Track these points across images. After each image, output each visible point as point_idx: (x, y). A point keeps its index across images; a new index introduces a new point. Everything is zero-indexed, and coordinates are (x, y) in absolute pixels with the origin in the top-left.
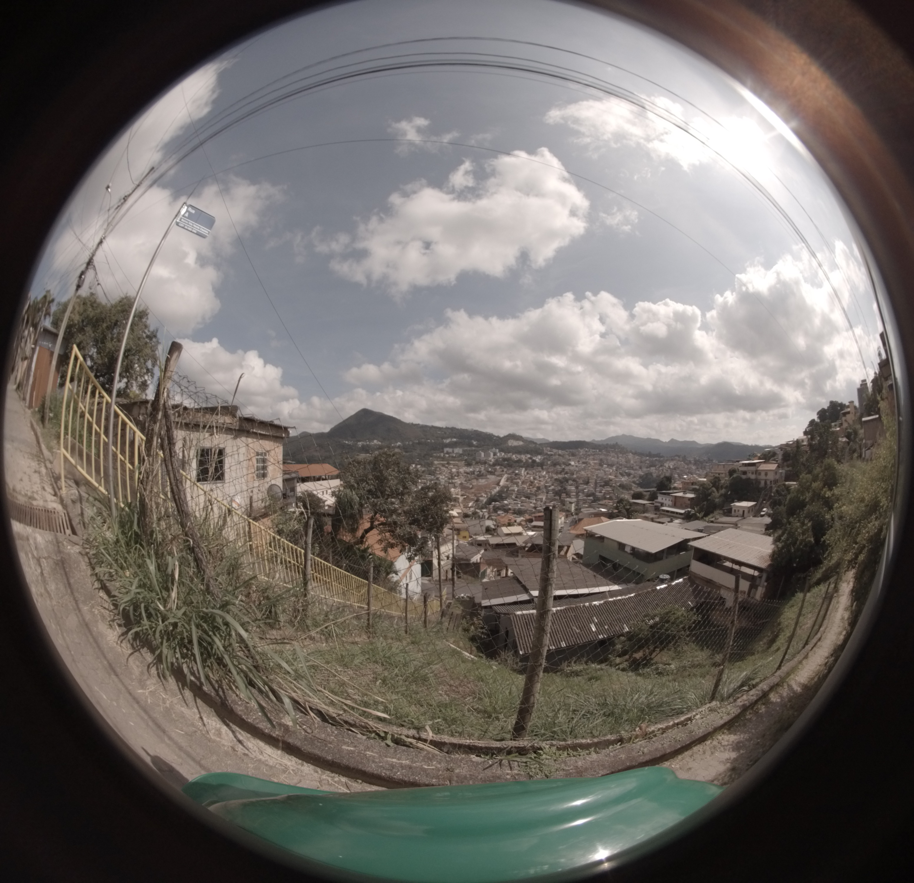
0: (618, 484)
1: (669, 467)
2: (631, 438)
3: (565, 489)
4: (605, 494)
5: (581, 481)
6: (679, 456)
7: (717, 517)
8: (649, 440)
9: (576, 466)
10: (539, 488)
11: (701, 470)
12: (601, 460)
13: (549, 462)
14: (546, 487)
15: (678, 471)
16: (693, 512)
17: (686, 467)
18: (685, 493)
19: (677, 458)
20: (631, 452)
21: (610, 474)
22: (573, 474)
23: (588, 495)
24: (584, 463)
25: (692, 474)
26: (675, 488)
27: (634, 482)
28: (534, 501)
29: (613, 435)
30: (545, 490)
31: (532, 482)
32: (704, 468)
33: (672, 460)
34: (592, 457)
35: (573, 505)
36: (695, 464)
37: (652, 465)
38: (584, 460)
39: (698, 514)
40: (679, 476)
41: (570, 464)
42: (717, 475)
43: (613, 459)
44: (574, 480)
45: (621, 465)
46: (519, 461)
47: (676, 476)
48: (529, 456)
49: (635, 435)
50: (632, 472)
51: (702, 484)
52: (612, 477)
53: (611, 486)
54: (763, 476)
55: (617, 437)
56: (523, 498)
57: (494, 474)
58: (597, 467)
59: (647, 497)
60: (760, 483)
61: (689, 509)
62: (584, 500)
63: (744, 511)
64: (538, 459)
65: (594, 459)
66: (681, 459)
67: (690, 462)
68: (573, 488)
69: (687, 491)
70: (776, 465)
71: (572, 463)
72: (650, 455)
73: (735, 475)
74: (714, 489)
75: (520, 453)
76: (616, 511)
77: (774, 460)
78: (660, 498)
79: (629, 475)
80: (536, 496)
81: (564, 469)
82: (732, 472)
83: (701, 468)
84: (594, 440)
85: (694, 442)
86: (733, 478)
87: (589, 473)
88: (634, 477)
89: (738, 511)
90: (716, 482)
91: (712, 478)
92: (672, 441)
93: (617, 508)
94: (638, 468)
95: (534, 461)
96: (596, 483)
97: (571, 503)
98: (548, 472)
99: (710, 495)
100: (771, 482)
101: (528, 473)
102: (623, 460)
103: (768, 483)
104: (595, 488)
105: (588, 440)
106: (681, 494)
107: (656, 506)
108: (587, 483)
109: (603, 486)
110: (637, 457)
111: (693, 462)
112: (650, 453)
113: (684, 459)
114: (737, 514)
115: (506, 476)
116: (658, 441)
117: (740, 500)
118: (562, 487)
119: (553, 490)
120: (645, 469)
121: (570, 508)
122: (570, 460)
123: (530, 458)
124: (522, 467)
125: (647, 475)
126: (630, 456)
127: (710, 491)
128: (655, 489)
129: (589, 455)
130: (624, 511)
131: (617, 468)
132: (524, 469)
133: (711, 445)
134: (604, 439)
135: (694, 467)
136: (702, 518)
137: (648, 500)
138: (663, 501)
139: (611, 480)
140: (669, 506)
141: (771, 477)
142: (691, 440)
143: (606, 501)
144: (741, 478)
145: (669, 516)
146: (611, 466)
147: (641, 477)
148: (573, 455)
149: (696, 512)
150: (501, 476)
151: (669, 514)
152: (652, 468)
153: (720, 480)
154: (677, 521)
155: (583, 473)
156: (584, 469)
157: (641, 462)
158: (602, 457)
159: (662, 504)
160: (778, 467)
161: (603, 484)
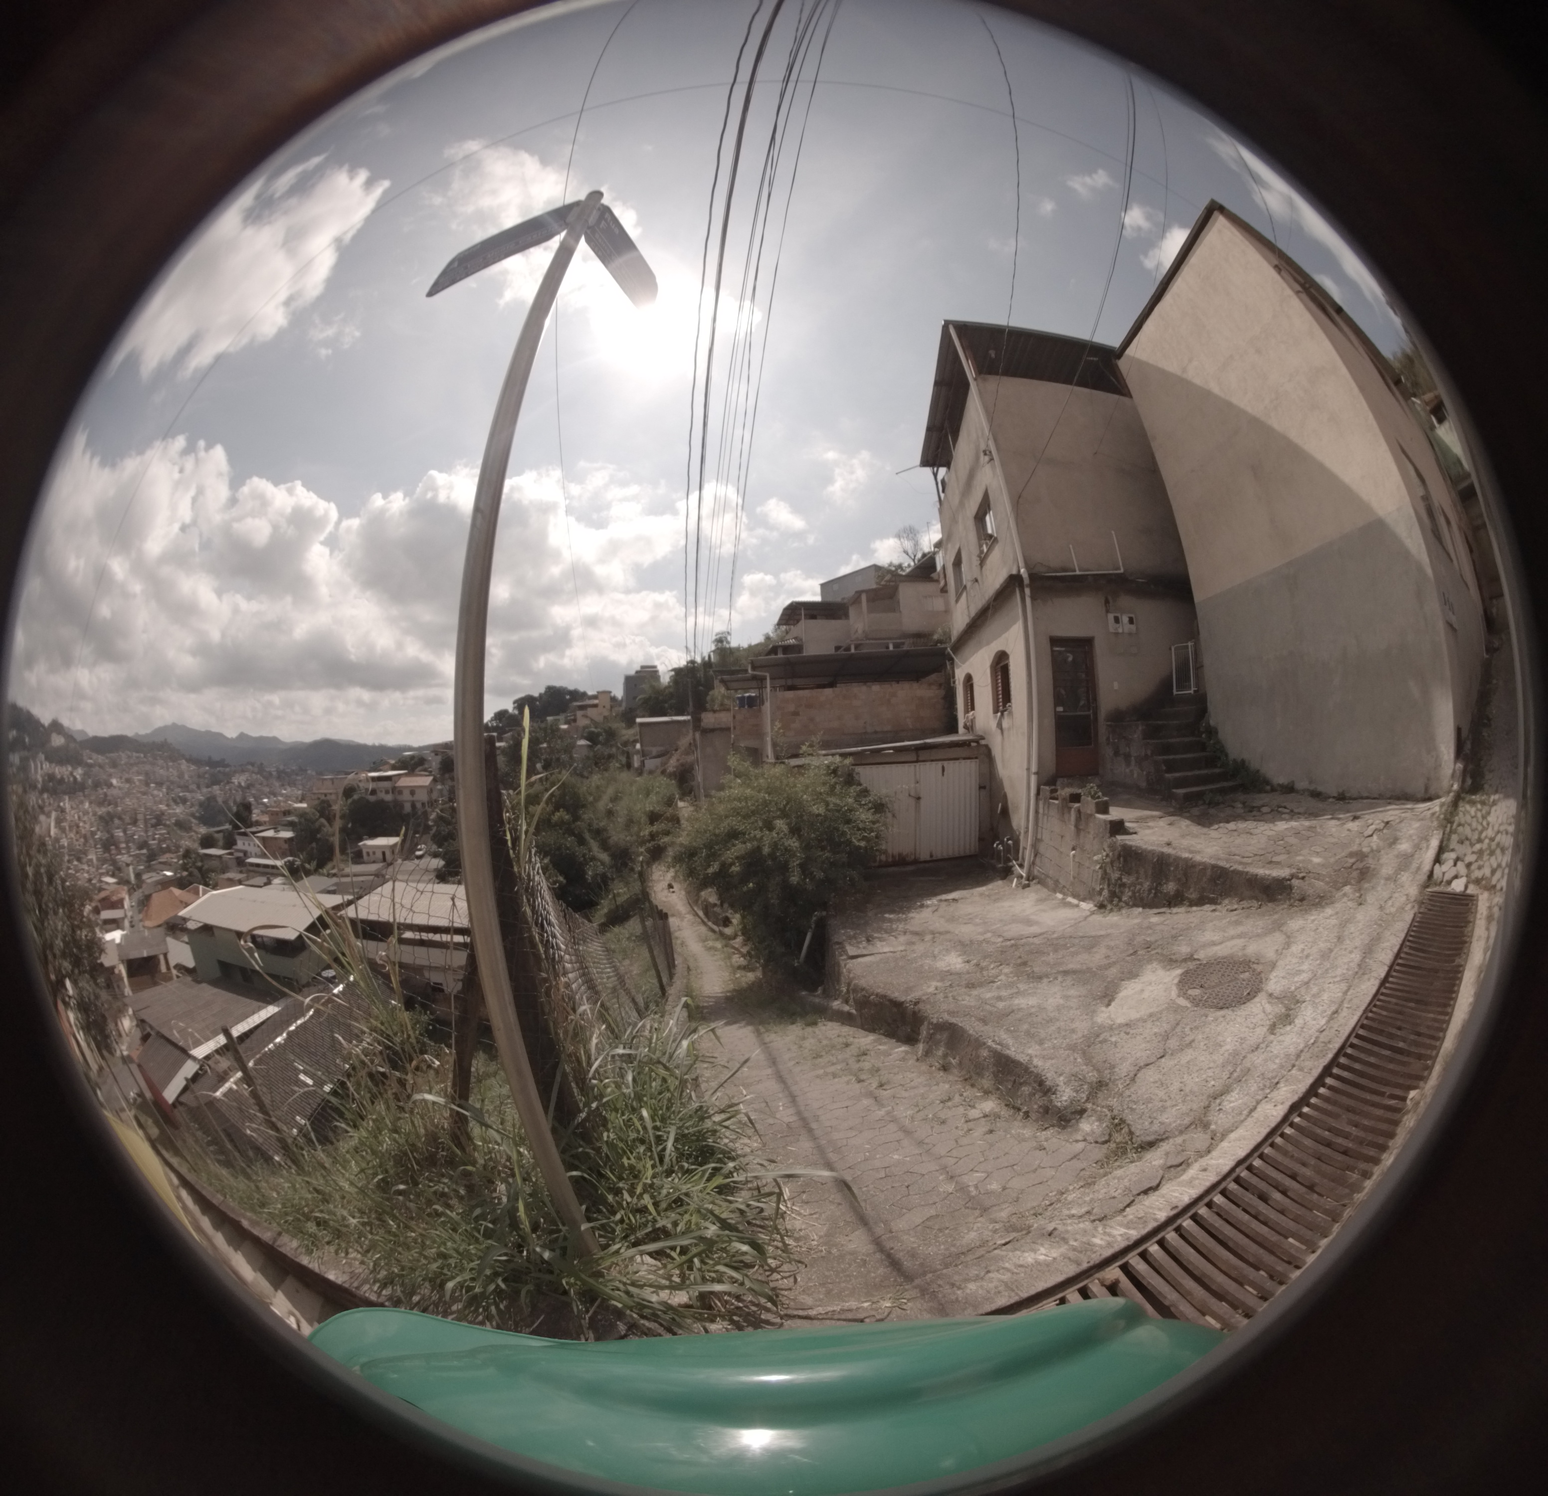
0: (173, 820)
1: (240, 785)
2: (184, 728)
3: (112, 836)
4: (161, 841)
5: (127, 819)
6: (253, 764)
7: (342, 866)
8: (208, 733)
9: (120, 788)
10: (85, 837)
11: (289, 789)
12: (147, 774)
13: (90, 782)
14: (93, 834)
15: (253, 792)
16: (298, 863)
17: (265, 783)
18: (277, 831)
19: (250, 767)
20: (183, 757)
21: (161, 803)
22: (116, 805)
23: (140, 848)
24: (128, 781)
25: (275, 795)
26: (258, 823)
27: (193, 815)
28: (86, 867)
29: (159, 724)
30: (91, 842)
31: (78, 827)
32: (292, 784)
33: (243, 771)
34: (135, 769)
35: (131, 868)
36: (279, 778)
37: (215, 781)
38: (127, 776)
39: (307, 866)
40: (256, 800)
41: (110, 785)
42: (323, 797)
43: (161, 771)
44: (120, 818)
45: (172, 783)
46: (61, 781)
47: (252, 800)
48: (70, 769)
49: (189, 725)
50: (188, 795)
51: (302, 814)
52: (163, 807)
53: (165, 825)
54: (406, 796)
55: (164, 729)
56: (75, 863)
57: (43, 812)
58: (143, 789)
59: (221, 843)
60: (402, 807)
61: (291, 858)
62: (136, 856)
63: (384, 854)
64: (79, 773)
65: (139, 773)
66: (256, 770)
67: (270, 774)
68: (121, 834)
69: (280, 828)
70: (431, 778)
71: (114, 781)
72: (211, 763)
73: (356, 797)
74: (323, 820)
75: (61, 762)
76: (185, 874)
77: (425, 770)
78: (241, 843)
79: (184, 801)
80: (85, 853)
81: (106, 795)
82: (349, 792)
83: (289, 785)
84: (137, 734)
85: (275, 739)
86: (354, 801)
87: (135, 801)
88: (192, 805)
89: (374, 853)
90: (324, 809)
91: (317, 802)
92: (242, 736)
93: (184, 867)
94: (194, 787)
95: (75, 778)
96: (146, 821)
97: (128, 865)
98: (91, 803)
99: (319, 830)
100: (423, 804)
101: (72, 808)
102: (175, 773)
103: (419, 805)
104: (146, 832)
105: (130, 733)
106: (270, 833)
107: (238, 858)
108: (135, 822)
109: (154, 826)
110: (193, 767)
111: (274, 773)
112: (210, 758)
113: (261, 770)
114: (372, 858)
115: (54, 815)
116: (220, 735)
117: (373, 835)
118: (108, 832)
119: (101, 839)
120: (205, 790)
121: (128, 875)
122: (110, 776)
123: (71, 773)
124: (65, 793)
125: (208, 799)
126: (184, 765)
127: (317, 824)
128: (227, 826)
129: (132, 765)
130: (196, 872)
131: (168, 788)
132: (67, 798)
133: (303, 743)
134: (148, 731)
135: (277, 784)
136: (316, 871)
137: (224, 848)
138: (246, 848)
139: (163, 813)
140: (257, 856)
141: (422, 796)
142: (271, 735)
143: (168, 855)
144: (368, 801)
145: (263, 874)
146: (159, 784)
147: (201, 804)
148: (114, 765)
149: (303, 862)
150: (48, 815)
151: (261, 869)
152: (216, 787)
153: (330, 806)
154: (277, 881)
155: (128, 801)
156: (128, 794)
157: (199, 776)
158: (148, 767)
159: (245, 853)
160: (435, 780)
161: (154, 821)
